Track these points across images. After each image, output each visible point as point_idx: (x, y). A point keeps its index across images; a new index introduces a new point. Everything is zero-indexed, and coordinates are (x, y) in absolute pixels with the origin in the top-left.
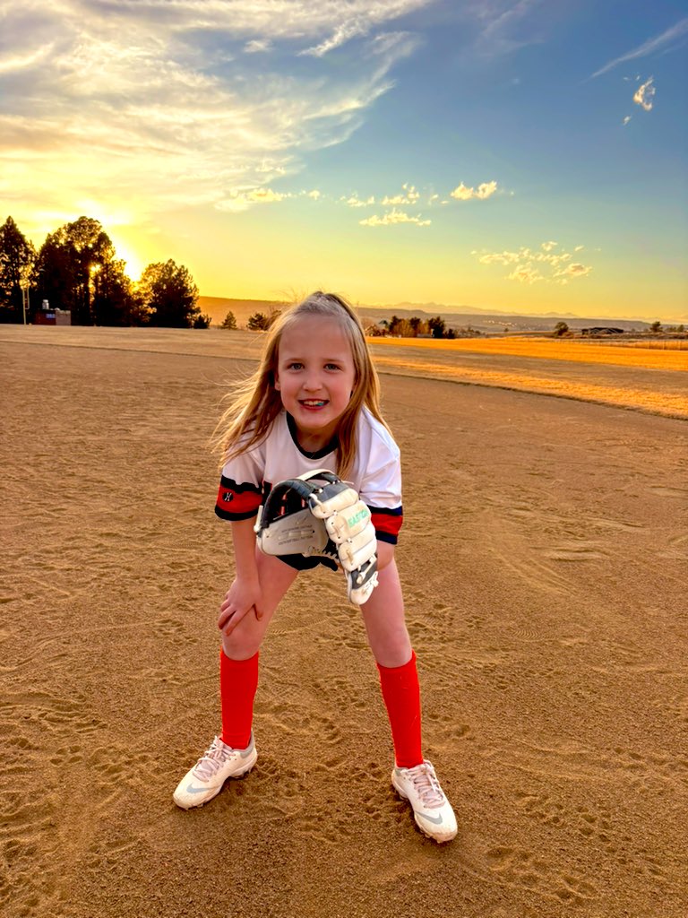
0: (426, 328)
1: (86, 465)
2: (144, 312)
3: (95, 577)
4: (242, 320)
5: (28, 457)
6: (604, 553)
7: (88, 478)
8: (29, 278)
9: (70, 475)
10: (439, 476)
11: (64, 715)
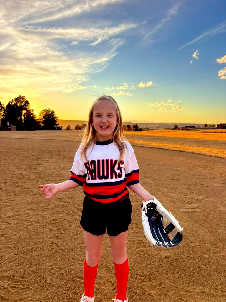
0: (132, 128)
1: (22, 182)
2: (40, 125)
3: (26, 226)
4: (73, 127)
5: (2, 180)
6: (200, 208)
7: (23, 187)
8: (2, 115)
9: (17, 186)
10: (142, 181)
11: (16, 285)
